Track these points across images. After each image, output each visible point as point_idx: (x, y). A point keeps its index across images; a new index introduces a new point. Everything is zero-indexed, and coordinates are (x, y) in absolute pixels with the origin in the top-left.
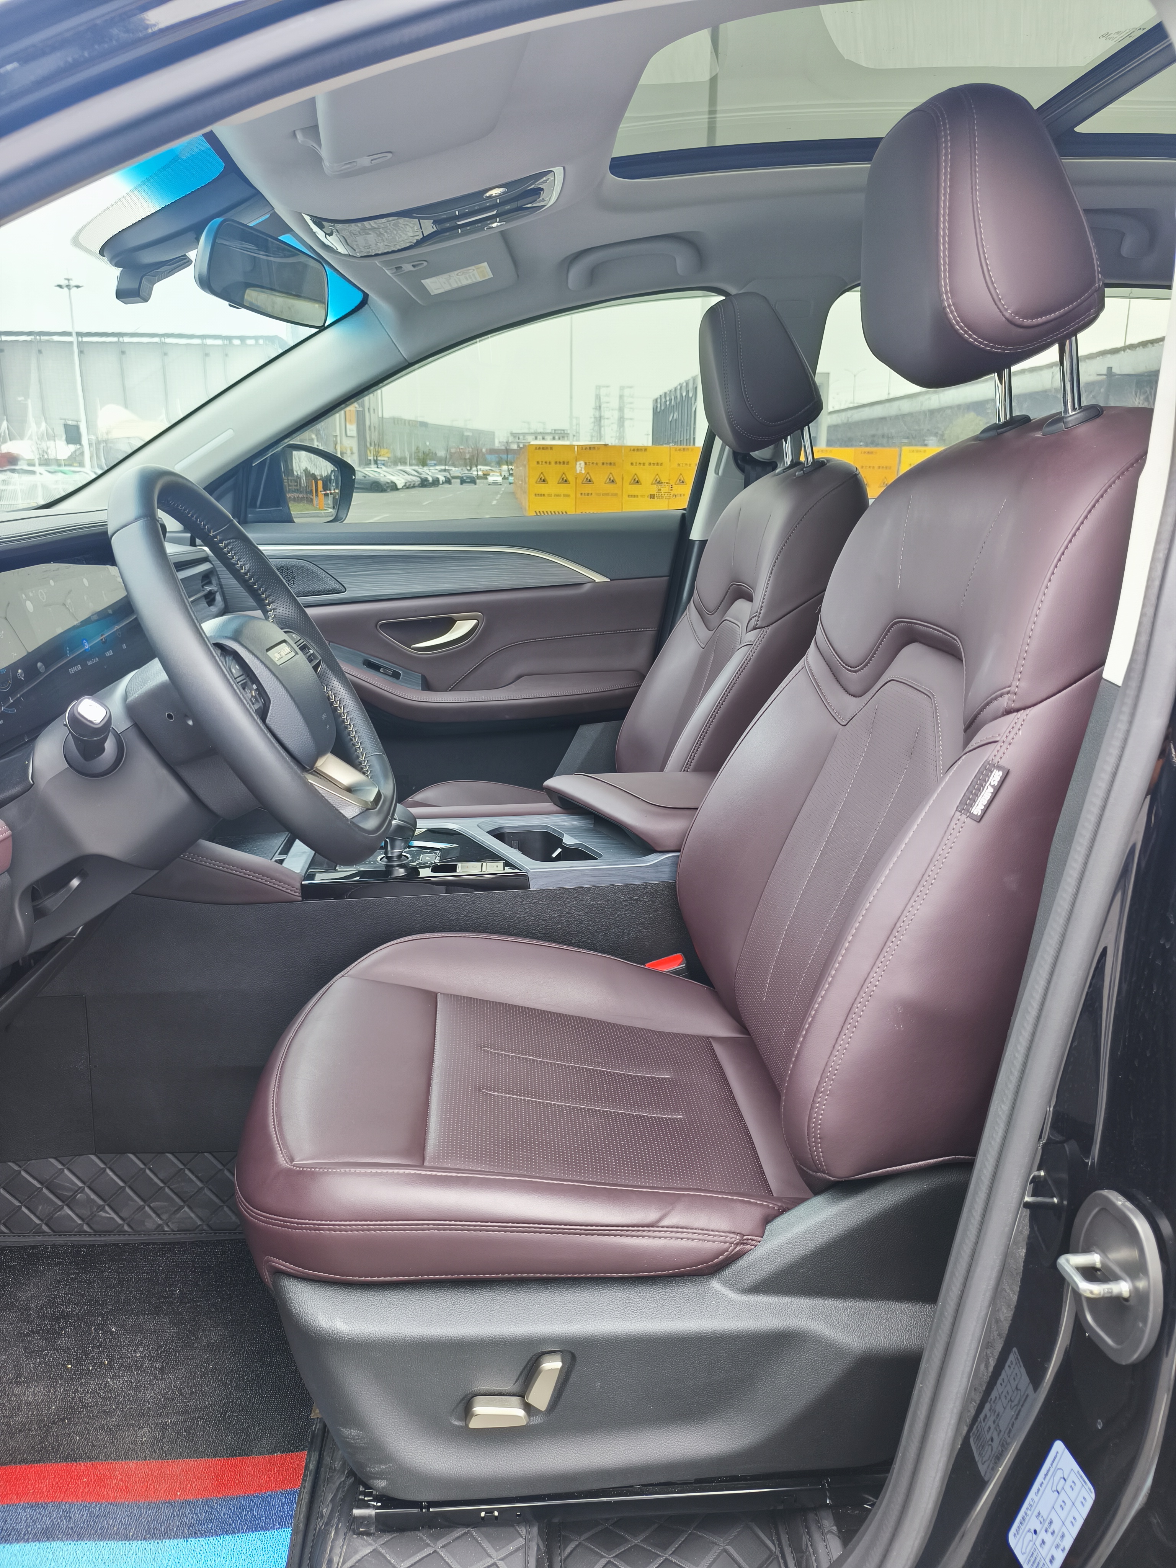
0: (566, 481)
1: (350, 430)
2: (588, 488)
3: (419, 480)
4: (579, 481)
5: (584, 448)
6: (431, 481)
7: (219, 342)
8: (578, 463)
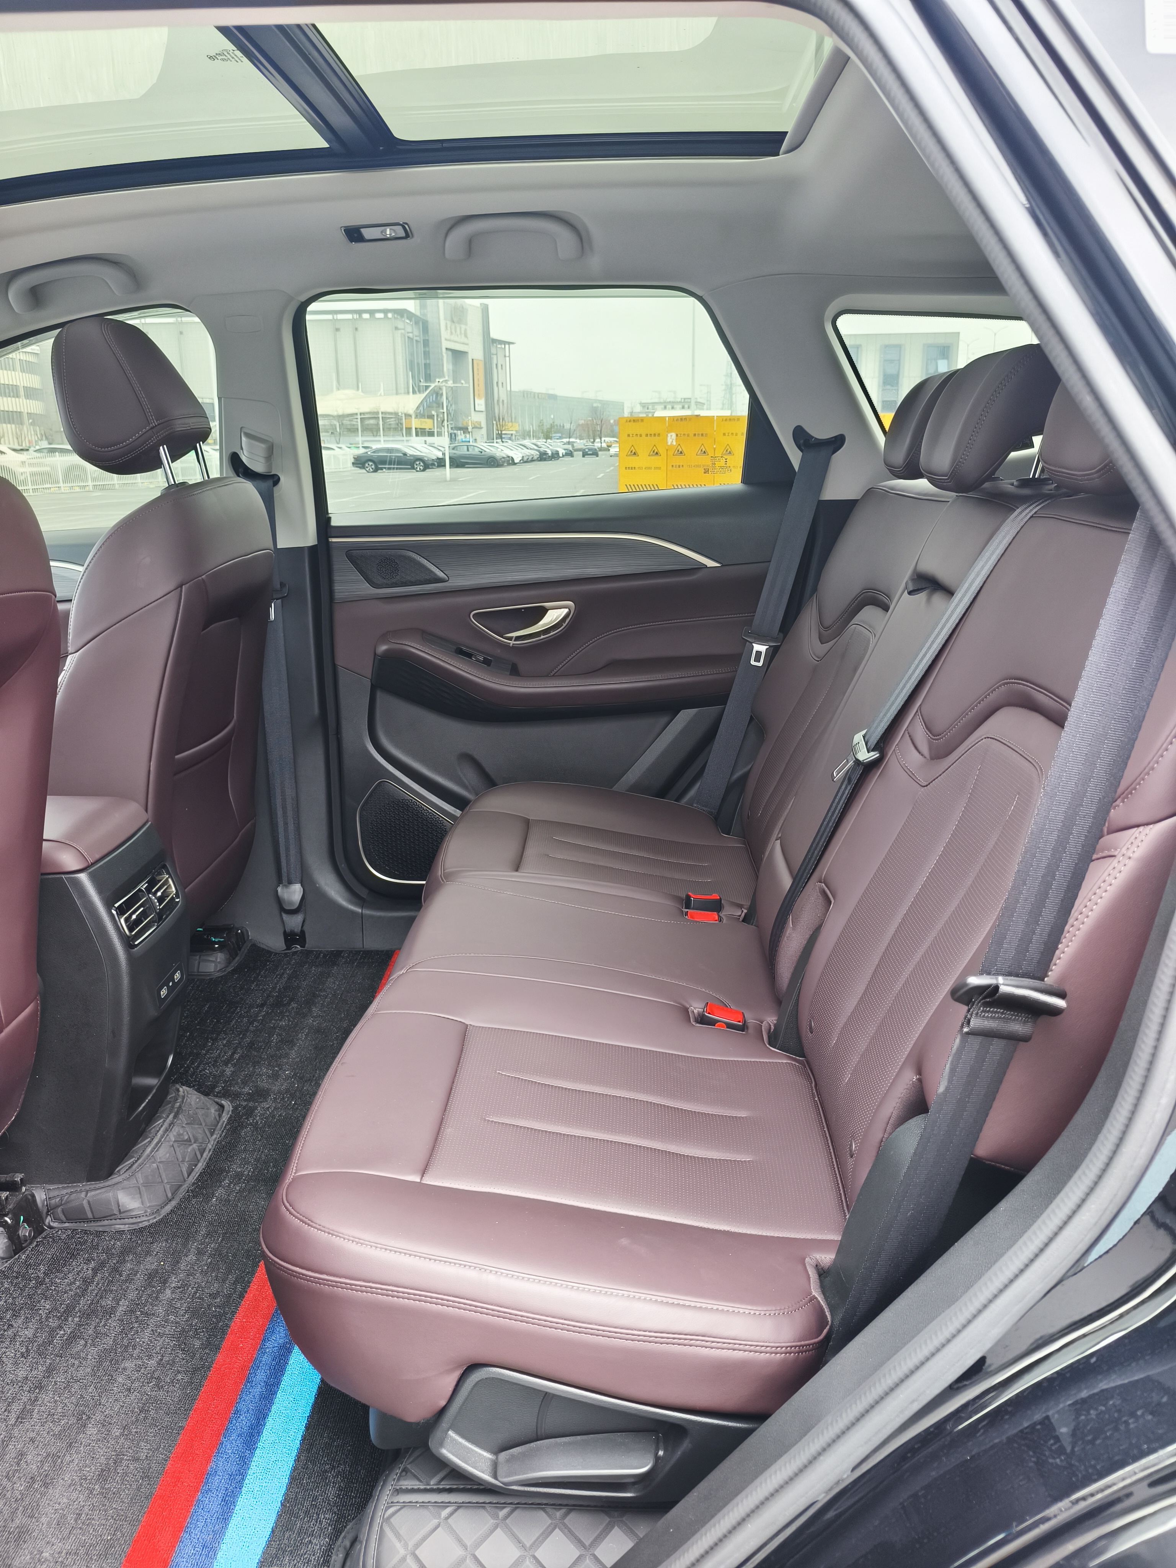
0: (657, 453)
1: (478, 404)
2: (679, 460)
3: (538, 453)
4: (671, 453)
5: (675, 420)
6: (550, 454)
7: (349, 316)
8: (669, 435)
